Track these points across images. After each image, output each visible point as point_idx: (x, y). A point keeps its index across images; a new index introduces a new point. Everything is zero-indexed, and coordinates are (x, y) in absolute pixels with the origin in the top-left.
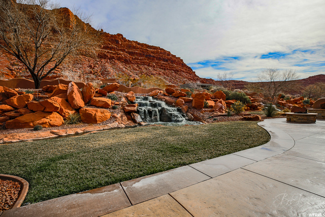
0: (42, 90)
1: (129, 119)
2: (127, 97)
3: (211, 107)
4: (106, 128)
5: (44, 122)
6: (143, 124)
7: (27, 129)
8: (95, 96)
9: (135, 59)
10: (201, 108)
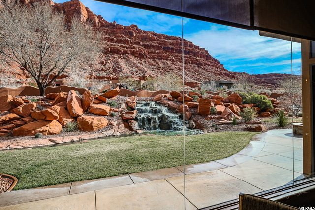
0: (46, 98)
1: (125, 127)
2: (127, 103)
3: (220, 113)
4: (101, 136)
5: (45, 130)
6: (140, 131)
7: (30, 136)
8: (94, 103)
9: (151, 52)
10: (207, 115)
